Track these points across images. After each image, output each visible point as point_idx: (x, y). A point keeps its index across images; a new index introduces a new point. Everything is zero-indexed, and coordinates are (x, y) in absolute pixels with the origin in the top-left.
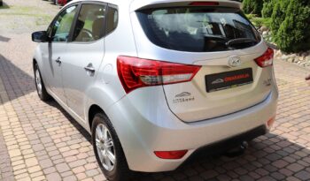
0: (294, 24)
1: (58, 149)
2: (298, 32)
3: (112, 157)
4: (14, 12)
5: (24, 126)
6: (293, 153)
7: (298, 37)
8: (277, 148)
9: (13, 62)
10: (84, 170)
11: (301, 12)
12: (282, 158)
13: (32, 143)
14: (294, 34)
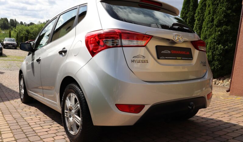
0: (213, 57)
1: (32, 128)
2: (216, 63)
3: (79, 119)
4: (9, 59)
5: (5, 116)
6: (229, 127)
7: (217, 66)
8: (215, 125)
9: (4, 84)
10: (53, 139)
11: (217, 48)
12: (221, 130)
13: (10, 125)
14: (214, 65)
